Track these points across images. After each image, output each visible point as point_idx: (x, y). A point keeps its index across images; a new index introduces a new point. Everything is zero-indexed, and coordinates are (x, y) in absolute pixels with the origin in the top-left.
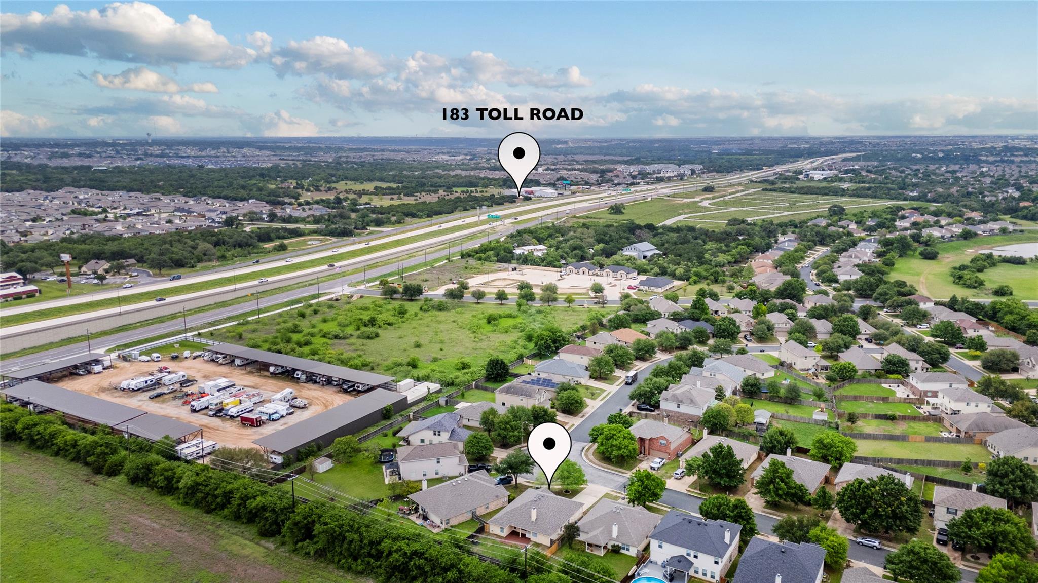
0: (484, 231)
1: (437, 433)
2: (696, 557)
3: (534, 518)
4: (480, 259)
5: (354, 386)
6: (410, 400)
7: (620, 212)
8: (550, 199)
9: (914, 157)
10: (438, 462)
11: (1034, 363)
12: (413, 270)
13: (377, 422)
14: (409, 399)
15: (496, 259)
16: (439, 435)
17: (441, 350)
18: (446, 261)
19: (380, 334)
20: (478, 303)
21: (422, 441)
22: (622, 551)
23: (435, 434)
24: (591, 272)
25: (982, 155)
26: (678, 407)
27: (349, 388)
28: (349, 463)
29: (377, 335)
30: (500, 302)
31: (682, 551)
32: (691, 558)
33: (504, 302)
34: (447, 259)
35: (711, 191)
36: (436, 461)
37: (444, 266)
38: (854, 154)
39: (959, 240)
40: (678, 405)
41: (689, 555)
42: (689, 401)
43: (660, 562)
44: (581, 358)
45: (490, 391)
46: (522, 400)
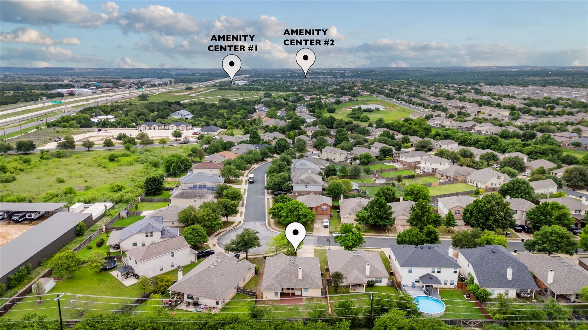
0: (52, 112)
1: (149, 234)
2: (439, 272)
3: (300, 277)
4: (65, 127)
5: (25, 215)
6: (94, 218)
7: (146, 99)
8: (89, 95)
9: (277, 76)
10: (173, 256)
11: (441, 144)
12: (11, 136)
13: (72, 240)
14: (93, 216)
15: (79, 125)
16: (151, 236)
17: (86, 181)
18: (35, 130)
19: (17, 178)
20: (89, 151)
21: (135, 244)
22: (377, 284)
23: (147, 236)
24: (160, 128)
26: (306, 188)
27: (20, 218)
28: (71, 278)
29: (14, 179)
30: (108, 148)
31: (427, 271)
32: (436, 274)
33: (111, 148)
34: (37, 128)
35: (190, 90)
36: (171, 255)
37: (35, 132)
38: (249, 75)
39: (337, 104)
40: (306, 186)
41: (433, 272)
42: (313, 182)
43: (410, 284)
44: (211, 171)
45: (155, 201)
46: (195, 201)
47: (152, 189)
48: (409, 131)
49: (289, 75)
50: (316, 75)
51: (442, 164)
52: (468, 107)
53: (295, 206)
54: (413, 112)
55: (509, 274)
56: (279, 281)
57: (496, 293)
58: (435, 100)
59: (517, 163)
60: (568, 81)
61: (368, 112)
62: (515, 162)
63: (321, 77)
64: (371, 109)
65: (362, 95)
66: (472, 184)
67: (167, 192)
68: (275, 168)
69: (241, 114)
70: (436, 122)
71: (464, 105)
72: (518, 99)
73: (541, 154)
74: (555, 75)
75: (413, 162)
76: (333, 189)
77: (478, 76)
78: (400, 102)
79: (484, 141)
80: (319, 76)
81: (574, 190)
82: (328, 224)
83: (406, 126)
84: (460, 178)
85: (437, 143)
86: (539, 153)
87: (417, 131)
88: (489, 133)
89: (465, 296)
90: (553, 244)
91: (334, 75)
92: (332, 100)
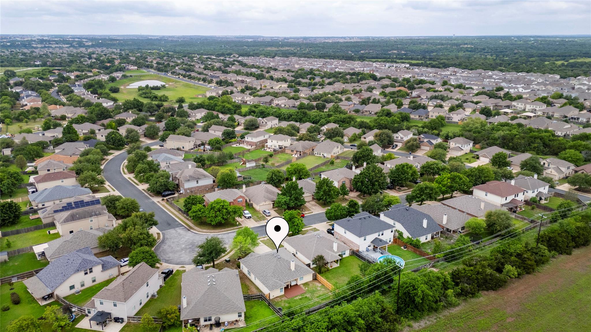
1: (88, 271)
2: (382, 235)
3: (293, 269)
11: (266, 121)
16: (91, 272)
21: (72, 287)
22: (343, 256)
23: (86, 274)
25: (33, 44)
26: (197, 183)
31: (374, 236)
32: (381, 237)
36: (146, 285)
39: (113, 82)
40: (197, 181)
41: (379, 235)
42: (203, 176)
43: (365, 250)
44: (62, 182)
45: (23, 232)
46: (91, 221)
47: (10, 218)
48: (223, 109)
49: (9, 44)
50: (46, 44)
51: (286, 141)
52: (248, 80)
53: (222, 204)
54: (201, 88)
55: (425, 225)
56: (278, 278)
57: (422, 240)
58: (212, 74)
59: (339, 133)
60: (298, 51)
61: (155, 89)
62: (338, 132)
63: (53, 46)
64: (157, 86)
65: (128, 69)
66: (319, 155)
67: (26, 216)
68: (146, 167)
69: (8, 103)
70: (237, 98)
71: (244, 79)
72: (280, 71)
73: (343, 122)
74: (286, 46)
75: (259, 142)
76: (227, 180)
77: (224, 46)
78: (177, 77)
79: (296, 115)
80: (50, 45)
81: (384, 149)
82: (250, 215)
83: (220, 105)
84: (307, 151)
85: (263, 121)
86: (341, 121)
87: (231, 109)
88: (287, 106)
89: (402, 248)
90: (427, 195)
91: (71, 44)
92: (104, 77)
